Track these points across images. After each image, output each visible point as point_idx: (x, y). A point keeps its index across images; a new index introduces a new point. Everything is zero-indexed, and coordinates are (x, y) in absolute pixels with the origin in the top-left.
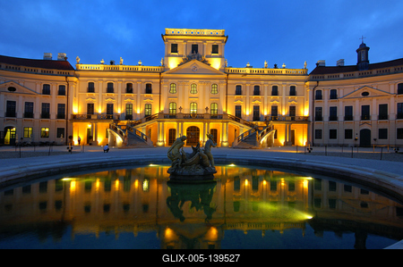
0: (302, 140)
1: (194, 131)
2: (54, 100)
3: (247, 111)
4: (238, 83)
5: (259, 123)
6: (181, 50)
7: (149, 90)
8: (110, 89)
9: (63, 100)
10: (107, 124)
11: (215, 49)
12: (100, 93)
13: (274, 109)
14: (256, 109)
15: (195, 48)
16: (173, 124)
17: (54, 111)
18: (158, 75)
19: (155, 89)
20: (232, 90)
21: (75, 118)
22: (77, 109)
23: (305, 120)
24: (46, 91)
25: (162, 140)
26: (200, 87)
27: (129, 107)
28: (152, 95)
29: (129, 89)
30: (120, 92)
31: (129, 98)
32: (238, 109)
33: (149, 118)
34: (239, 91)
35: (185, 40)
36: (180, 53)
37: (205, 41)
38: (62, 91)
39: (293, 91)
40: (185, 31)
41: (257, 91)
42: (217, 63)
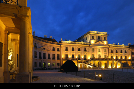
2: (56, 53)
4: (112, 49)
7: (85, 50)
8: (73, 50)
9: (59, 53)
11: (105, 38)
12: (70, 51)
15: (99, 37)
17: (56, 57)
18: (89, 46)
19: (87, 50)
20: (110, 51)
22: (63, 56)
24: (54, 50)
26: (101, 50)
28: (86, 52)
29: (79, 50)
30: (76, 50)
31: (80, 53)
32: (112, 57)
34: (112, 52)
35: (96, 35)
36: (94, 39)
37: (102, 35)
38: (58, 50)
39: (126, 52)
40: (96, 32)
41: (117, 52)
42: (105, 43)
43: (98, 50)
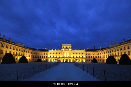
0: (84, 61)
1: (67, 60)
2: (46, 55)
3: (75, 57)
5: (77, 59)
6: (65, 48)
7: (60, 54)
8: (54, 53)
9: (47, 55)
10: (54, 59)
11: (70, 47)
12: (52, 54)
13: (80, 56)
14: (77, 56)
15: (67, 47)
16: (64, 59)
17: (46, 57)
19: (61, 53)
20: (73, 53)
21: (49, 58)
22: (49, 56)
23: (85, 58)
24: (45, 54)
25: (62, 61)
26: (68, 53)
27: (57, 56)
29: (57, 54)
31: (57, 55)
32: (74, 56)
33: (60, 58)
34: (74, 54)
38: (47, 54)
39: (83, 54)
40: (65, 45)
41: (77, 54)
42: (70, 49)
43: (66, 53)
